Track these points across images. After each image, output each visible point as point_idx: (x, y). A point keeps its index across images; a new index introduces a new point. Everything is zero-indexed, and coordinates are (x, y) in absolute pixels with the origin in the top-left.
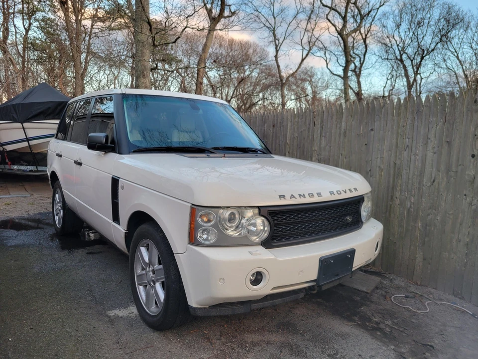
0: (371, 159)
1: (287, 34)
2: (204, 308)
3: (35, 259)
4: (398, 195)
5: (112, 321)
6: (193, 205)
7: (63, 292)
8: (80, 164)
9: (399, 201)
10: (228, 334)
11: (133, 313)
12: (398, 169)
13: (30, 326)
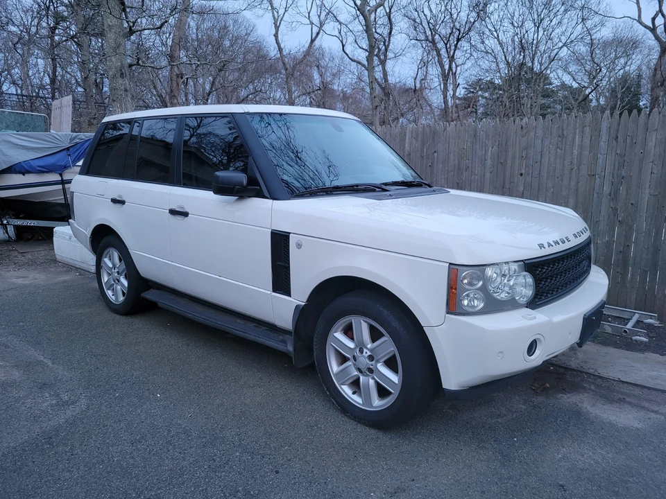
6: (450, 264)
8: (184, 214)
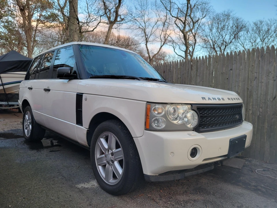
0: (231, 87)
1: (152, 33)
2: (156, 176)
3: (15, 155)
4: (251, 108)
5: (81, 191)
6: (148, 102)
7: (41, 174)
8: (49, 90)
9: (251, 111)
10: (165, 196)
11: (94, 185)
12: (250, 92)
13: (22, 196)
